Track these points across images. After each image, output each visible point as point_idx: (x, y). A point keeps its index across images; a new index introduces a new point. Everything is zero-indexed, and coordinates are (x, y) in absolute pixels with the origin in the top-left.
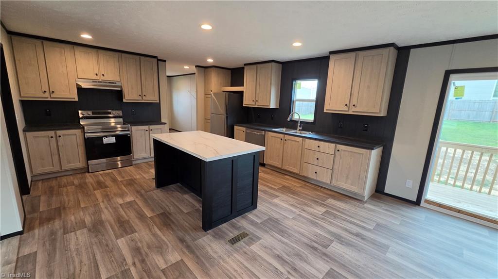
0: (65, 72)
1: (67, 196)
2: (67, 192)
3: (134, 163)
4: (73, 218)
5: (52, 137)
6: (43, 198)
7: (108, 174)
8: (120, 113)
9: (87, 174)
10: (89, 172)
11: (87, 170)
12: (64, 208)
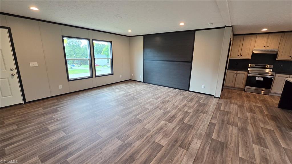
0: (249, 47)
1: (234, 95)
2: (234, 94)
3: (270, 94)
4: (234, 101)
5: (235, 73)
6: (226, 93)
7: (253, 94)
8: (272, 66)
9: (243, 92)
10: (244, 91)
11: (244, 90)
12: (232, 98)
